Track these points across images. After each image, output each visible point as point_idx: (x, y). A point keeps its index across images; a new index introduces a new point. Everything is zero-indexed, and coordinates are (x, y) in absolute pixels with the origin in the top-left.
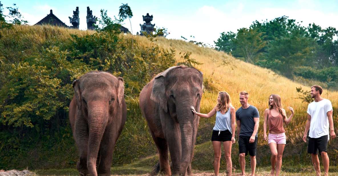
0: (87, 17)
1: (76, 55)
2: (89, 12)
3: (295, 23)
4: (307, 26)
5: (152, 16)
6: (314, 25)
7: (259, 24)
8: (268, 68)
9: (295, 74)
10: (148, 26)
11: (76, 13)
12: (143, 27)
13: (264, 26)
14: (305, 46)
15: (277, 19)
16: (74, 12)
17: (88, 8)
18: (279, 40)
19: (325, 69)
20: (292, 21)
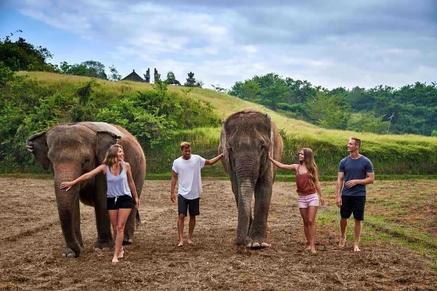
0: (155, 74)
1: (139, 103)
2: (156, 71)
3: (279, 77)
4: (285, 79)
5: (193, 74)
6: (289, 79)
7: (258, 78)
8: (262, 104)
9: (278, 108)
10: (191, 80)
11: (148, 72)
12: (188, 80)
13: (260, 79)
14: (283, 92)
15: (268, 74)
16: (147, 72)
17: (155, 69)
18: (268, 88)
19: (296, 105)
20: (277, 76)
